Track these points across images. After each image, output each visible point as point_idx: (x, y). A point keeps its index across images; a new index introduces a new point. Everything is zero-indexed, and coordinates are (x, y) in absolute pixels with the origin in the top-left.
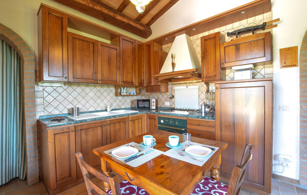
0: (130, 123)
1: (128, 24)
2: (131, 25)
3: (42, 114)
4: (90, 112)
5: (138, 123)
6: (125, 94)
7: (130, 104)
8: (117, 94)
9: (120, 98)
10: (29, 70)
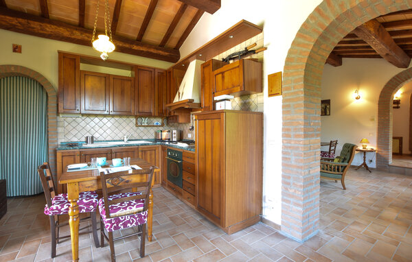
0: (140, 153)
1: (148, 52)
2: (151, 53)
3: (63, 141)
4: (107, 141)
5: (151, 155)
6: (146, 124)
7: (154, 135)
8: (137, 125)
9: (141, 128)
10: (52, 104)
